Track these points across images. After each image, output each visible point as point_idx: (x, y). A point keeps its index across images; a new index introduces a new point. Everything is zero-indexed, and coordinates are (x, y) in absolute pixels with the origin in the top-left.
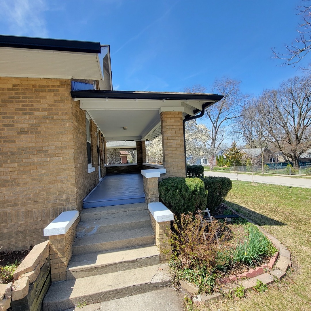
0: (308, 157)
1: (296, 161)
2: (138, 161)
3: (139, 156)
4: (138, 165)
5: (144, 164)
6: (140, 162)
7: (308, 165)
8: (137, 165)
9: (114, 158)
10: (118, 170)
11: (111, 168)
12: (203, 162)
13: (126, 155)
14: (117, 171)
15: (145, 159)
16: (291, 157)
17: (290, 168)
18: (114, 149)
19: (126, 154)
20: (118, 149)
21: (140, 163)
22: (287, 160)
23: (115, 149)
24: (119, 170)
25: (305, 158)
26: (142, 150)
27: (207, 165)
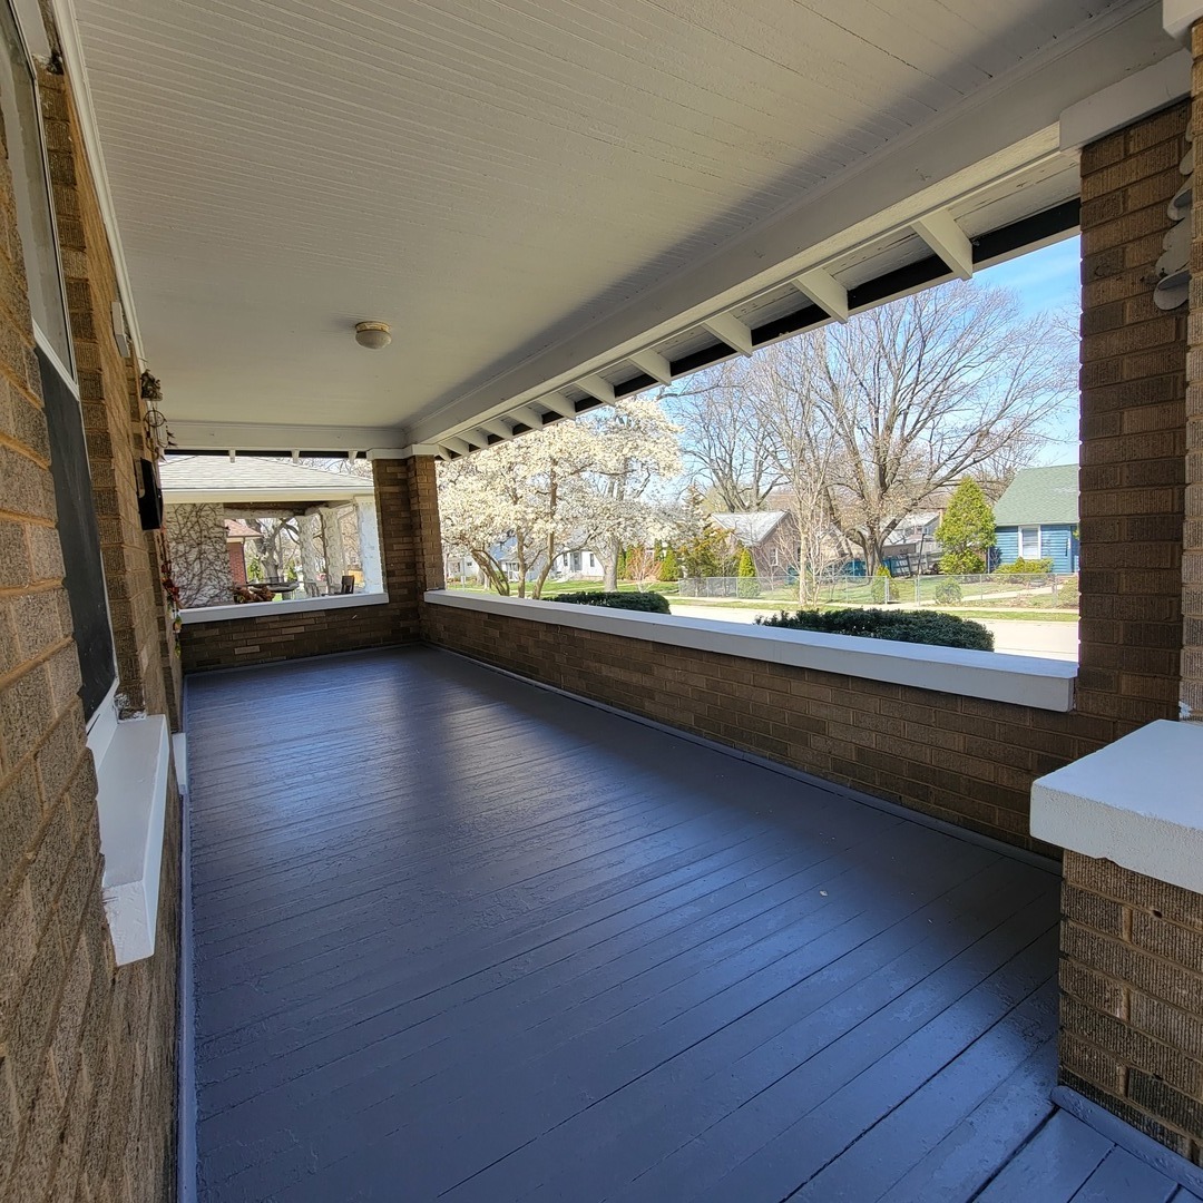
0: (902, 542)
1: (876, 555)
2: (394, 580)
3: (395, 547)
4: (395, 605)
5: (430, 596)
6: (402, 585)
7: (900, 567)
8: (386, 600)
9: (192, 557)
10: (267, 641)
11: (216, 632)
12: (566, 564)
13: (240, 540)
14: (257, 649)
15: (439, 567)
16: (863, 543)
17: (887, 581)
18: (188, 509)
19: (241, 533)
20: (214, 507)
21: (405, 591)
22: (846, 552)
23: (197, 509)
24: (273, 640)
25: (894, 546)
26: (416, 514)
27: (582, 576)
